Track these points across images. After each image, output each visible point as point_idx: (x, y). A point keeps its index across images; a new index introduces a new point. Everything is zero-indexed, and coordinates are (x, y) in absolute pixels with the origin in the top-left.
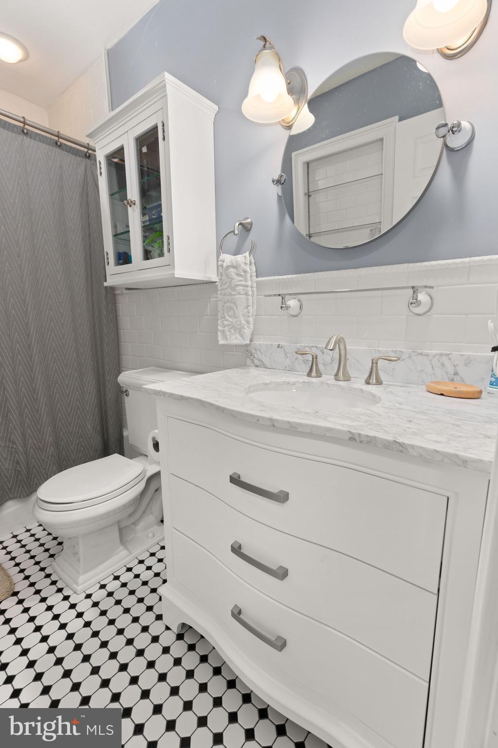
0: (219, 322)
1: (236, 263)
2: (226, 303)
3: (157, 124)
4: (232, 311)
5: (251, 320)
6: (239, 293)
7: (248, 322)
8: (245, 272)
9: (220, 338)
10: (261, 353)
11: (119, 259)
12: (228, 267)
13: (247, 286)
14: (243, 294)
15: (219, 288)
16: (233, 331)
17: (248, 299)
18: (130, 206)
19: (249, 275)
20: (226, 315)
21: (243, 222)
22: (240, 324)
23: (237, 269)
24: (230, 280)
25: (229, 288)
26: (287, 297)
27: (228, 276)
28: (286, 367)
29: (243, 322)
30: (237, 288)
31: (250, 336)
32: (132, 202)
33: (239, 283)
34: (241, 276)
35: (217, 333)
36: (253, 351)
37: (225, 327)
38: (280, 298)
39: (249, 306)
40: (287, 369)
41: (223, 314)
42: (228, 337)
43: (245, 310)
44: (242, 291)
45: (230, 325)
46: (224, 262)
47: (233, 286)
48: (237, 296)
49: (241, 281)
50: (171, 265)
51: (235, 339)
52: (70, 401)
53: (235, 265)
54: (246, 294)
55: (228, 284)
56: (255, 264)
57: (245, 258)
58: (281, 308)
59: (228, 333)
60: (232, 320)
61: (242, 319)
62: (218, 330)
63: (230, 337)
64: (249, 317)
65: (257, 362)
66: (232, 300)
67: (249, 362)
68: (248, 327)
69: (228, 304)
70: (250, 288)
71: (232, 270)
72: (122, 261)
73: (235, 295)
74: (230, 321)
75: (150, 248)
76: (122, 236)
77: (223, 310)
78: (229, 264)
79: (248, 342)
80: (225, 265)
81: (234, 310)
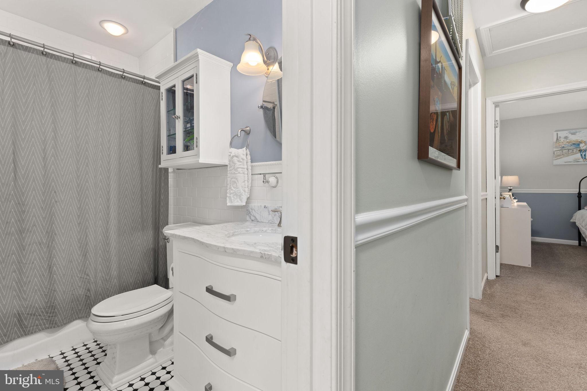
0: (228, 191)
1: (238, 154)
2: (232, 179)
3: (193, 74)
4: (235, 184)
5: (247, 189)
6: (239, 173)
7: (245, 191)
8: (243, 159)
9: (228, 201)
10: (255, 211)
11: (170, 151)
12: (233, 157)
13: (244, 169)
14: (242, 173)
15: (228, 169)
16: (235, 197)
17: (245, 177)
18: (177, 119)
19: (245, 162)
20: (232, 186)
21: (244, 129)
22: (240, 192)
23: (238, 158)
24: (234, 164)
25: (233, 170)
26: (267, 176)
27: (233, 162)
28: (269, 221)
29: (242, 191)
30: (238, 170)
31: (246, 200)
32: (177, 117)
33: (239, 166)
34: (240, 162)
35: (226, 198)
36: (251, 210)
37: (231, 194)
38: (263, 175)
39: (245, 181)
40: (270, 222)
41: (230, 186)
42: (233, 200)
43: (243, 184)
44: (241, 171)
45: (233, 193)
46: (231, 153)
47: (236, 168)
48: (238, 174)
49: (241, 165)
50: (197, 155)
51: (237, 202)
52: (133, 246)
53: (237, 155)
54: (244, 173)
55: (233, 167)
56: (250, 154)
57: (243, 151)
58: (263, 182)
59: (233, 198)
60: (235, 190)
61: (241, 189)
62: (227, 196)
63: (234, 201)
64: (245, 187)
65: (253, 218)
66: (235, 177)
67: (248, 218)
68: (245, 194)
69: (233, 180)
70: (246, 170)
71: (235, 158)
72: (172, 152)
73: (237, 174)
74: (234, 190)
75: (189, 144)
76: (171, 136)
77: (230, 183)
78: (234, 155)
79: (245, 204)
80: (232, 155)
81: (236, 184)
